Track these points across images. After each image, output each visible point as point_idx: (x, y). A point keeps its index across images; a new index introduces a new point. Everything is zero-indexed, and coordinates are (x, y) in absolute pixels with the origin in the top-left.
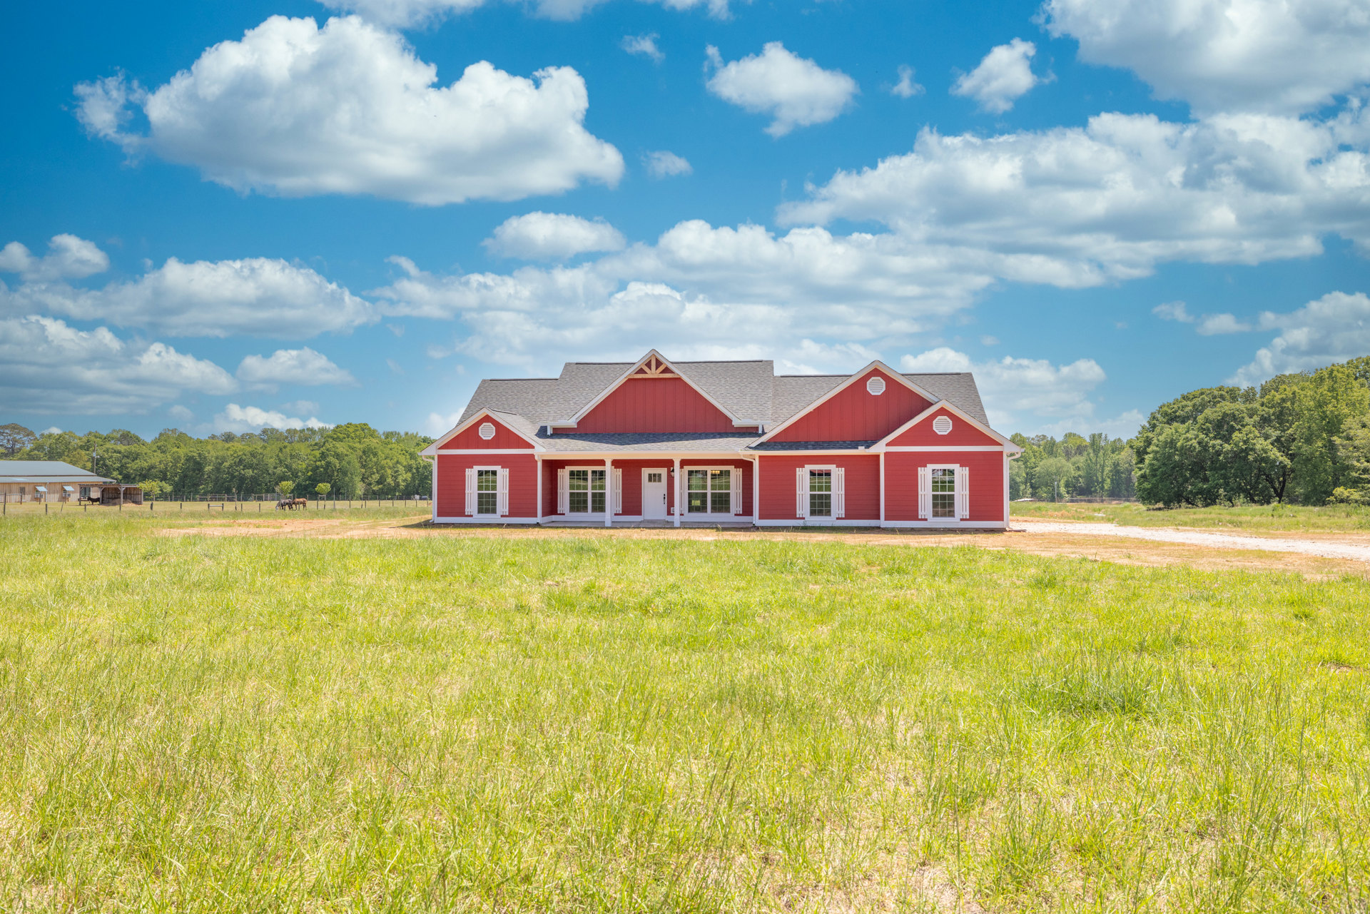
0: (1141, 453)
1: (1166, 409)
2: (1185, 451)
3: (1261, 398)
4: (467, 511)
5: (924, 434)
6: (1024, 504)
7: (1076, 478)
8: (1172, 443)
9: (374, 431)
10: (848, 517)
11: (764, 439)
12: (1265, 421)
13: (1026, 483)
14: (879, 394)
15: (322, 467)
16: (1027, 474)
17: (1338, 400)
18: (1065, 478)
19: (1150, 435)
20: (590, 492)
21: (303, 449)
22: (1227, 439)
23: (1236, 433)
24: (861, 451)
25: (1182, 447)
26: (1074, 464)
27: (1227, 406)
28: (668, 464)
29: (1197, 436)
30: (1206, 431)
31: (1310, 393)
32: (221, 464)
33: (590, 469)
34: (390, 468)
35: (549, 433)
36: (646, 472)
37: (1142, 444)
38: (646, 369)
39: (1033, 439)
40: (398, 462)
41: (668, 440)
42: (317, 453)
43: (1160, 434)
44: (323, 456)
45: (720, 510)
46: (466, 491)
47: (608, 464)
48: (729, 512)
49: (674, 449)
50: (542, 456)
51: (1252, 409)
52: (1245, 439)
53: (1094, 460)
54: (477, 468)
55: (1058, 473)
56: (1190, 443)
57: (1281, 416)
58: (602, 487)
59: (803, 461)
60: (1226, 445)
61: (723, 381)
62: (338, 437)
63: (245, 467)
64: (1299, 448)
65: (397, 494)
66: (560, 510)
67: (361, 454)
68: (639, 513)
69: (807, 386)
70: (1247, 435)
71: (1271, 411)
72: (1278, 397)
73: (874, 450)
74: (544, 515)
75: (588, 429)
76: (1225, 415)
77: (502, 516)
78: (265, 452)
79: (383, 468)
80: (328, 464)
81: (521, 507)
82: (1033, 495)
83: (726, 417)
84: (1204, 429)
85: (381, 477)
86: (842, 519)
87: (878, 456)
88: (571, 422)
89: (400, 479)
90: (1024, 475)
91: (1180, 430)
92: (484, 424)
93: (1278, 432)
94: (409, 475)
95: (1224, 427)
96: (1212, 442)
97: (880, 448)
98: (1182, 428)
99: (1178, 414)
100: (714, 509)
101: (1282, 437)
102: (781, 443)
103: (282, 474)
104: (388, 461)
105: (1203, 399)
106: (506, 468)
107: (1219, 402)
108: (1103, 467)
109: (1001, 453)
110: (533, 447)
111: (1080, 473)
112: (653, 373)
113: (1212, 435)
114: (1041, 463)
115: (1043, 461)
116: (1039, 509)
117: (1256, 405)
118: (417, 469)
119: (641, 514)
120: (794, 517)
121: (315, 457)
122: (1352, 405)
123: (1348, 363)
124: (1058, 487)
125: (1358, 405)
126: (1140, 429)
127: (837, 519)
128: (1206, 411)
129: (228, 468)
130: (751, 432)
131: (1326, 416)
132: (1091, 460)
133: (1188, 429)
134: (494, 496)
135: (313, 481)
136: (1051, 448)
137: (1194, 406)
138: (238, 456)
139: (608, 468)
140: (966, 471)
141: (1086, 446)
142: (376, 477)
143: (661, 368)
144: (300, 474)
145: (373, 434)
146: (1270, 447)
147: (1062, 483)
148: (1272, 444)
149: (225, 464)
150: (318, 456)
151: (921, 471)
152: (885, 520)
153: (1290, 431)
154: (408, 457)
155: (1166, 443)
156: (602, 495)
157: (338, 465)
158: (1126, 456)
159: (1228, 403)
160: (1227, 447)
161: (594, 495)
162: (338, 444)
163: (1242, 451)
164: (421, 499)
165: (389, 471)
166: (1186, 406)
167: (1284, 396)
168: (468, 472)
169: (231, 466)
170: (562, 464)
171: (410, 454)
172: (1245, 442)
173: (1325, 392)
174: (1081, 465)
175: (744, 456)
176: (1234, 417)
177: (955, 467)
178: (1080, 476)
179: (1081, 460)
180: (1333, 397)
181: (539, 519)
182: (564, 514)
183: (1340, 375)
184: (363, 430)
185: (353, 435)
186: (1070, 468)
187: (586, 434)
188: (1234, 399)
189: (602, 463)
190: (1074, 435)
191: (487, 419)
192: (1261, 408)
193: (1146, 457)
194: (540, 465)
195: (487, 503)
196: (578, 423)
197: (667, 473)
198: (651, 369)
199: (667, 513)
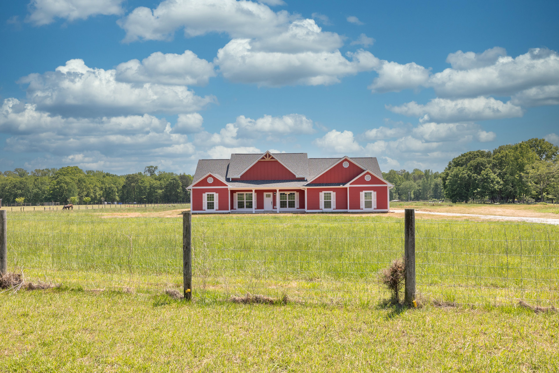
0: (444, 179)
1: (455, 160)
2: (462, 179)
3: (493, 155)
4: (203, 208)
5: (362, 181)
6: (395, 203)
7: (418, 190)
8: (456, 175)
9: (81, 170)
10: (337, 209)
11: (309, 183)
12: (494, 166)
13: (396, 193)
14: (347, 167)
15: (58, 188)
16: (396, 189)
17: (523, 157)
18: (414, 190)
19: (448, 172)
20: (245, 201)
21: (46, 179)
22: (479, 174)
23: (483, 171)
24: (341, 186)
25: (461, 177)
26: (417, 184)
27: (480, 159)
28: (274, 191)
29: (467, 172)
30: (471, 170)
31: (512, 154)
32: (4, 188)
33: (245, 193)
34: (92, 189)
35: (231, 180)
36: (265, 194)
37: (445, 176)
38: (265, 157)
39: (399, 172)
40: (96, 186)
41: (274, 183)
42: (55, 182)
43: (452, 171)
44: (58, 183)
45: (291, 207)
46: (203, 201)
47: (254, 191)
48: (295, 207)
49: (277, 186)
50: (230, 189)
51: (489, 161)
52: (486, 173)
53: (426, 182)
54: (207, 193)
55: (410, 188)
56: (464, 175)
57: (500, 164)
58: (252, 199)
59: (322, 190)
60: (479, 176)
61: (290, 161)
62: (63, 174)
63: (18, 189)
64: (508, 177)
65: (96, 201)
66: (235, 207)
67: (78, 182)
69: (319, 162)
70: (487, 172)
71: (497, 162)
72: (500, 155)
73: (345, 186)
74: (231, 209)
75: (244, 179)
76: (478, 163)
77: (216, 210)
78: (27, 181)
79: (89, 189)
80: (61, 187)
81: (223, 207)
82: (399, 198)
83: (293, 175)
84: (470, 170)
85: (88, 193)
86: (335, 209)
87: (347, 188)
88: (238, 176)
89: (97, 194)
90: (395, 189)
91: (460, 170)
92: (209, 177)
93: (500, 171)
94: (102, 192)
95: (478, 168)
96: (473, 175)
97: (348, 186)
98: (461, 169)
99: (459, 162)
100: (289, 207)
101: (501, 173)
102: (314, 184)
103: (36, 192)
104: (91, 185)
105: (470, 156)
106: (217, 193)
107: (476, 157)
108: (430, 185)
109: (387, 187)
110: (227, 186)
111: (420, 188)
112: (268, 159)
113: (473, 172)
114: (403, 184)
115: (404, 183)
116: (401, 205)
117: (491, 159)
118: (105, 189)
119: (263, 208)
120: (319, 209)
121: (54, 184)
122: (528, 159)
123: (528, 141)
124: (410, 194)
125: (531, 159)
126: (445, 169)
127: (333, 209)
128: (471, 161)
129: (9, 189)
130: (302, 180)
131: (519, 164)
132: (425, 182)
133: (464, 169)
134: (213, 203)
135: (53, 195)
136: (407, 176)
137: (466, 159)
138: (13, 184)
139: (253, 193)
140: (375, 193)
141: (423, 175)
142: (85, 193)
143: (270, 157)
144: (46, 192)
145: (80, 171)
146: (496, 177)
147: (412, 193)
148: (497, 176)
149: (6, 187)
150: (55, 183)
151: (361, 193)
152: (350, 209)
153: (504, 170)
154: (101, 183)
155: (454, 175)
156: (251, 202)
157: (66, 187)
158: (439, 180)
159: (480, 158)
160: (479, 177)
161: (247, 202)
162: (65, 177)
163: (485, 179)
164: (108, 204)
165: (92, 190)
166: (463, 159)
167: (502, 155)
168: (203, 195)
169: (10, 188)
170: (236, 191)
171: (102, 181)
172: (487, 175)
173: (518, 154)
174: (420, 184)
175: (302, 188)
176: (482, 164)
177: (372, 192)
178: (420, 189)
179: (420, 182)
180: (521, 156)
181: (229, 211)
182: (236, 209)
183: (524, 146)
184: (76, 170)
185: (70, 172)
186: (415, 186)
187: (244, 181)
188: (483, 156)
189: (251, 191)
190: (418, 170)
192: (493, 160)
193: (446, 181)
194: (229, 192)
195: (211, 206)
196: (241, 177)
197: (273, 194)
198: (267, 157)
199: (273, 208)
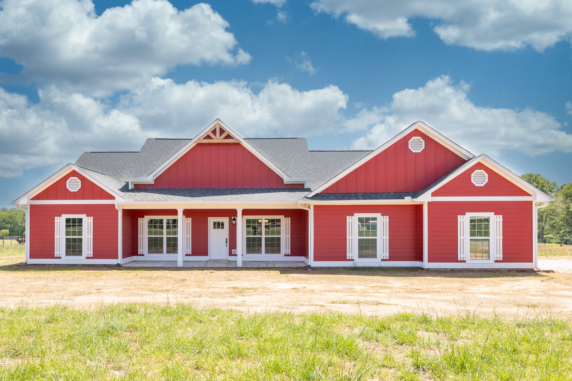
4: (56, 253)
5: (463, 186)
10: (392, 258)
11: (318, 191)
14: (419, 151)
20: (165, 236)
24: (408, 201)
28: (231, 213)
33: (165, 218)
35: (130, 189)
36: (211, 220)
38: (212, 135)
41: (231, 193)
45: (273, 252)
46: (56, 237)
47: (180, 213)
48: (280, 253)
49: (237, 201)
50: (122, 205)
54: (65, 216)
58: (176, 233)
59: (353, 210)
66: (140, 251)
68: (206, 253)
73: (419, 200)
74: (124, 257)
75: (163, 185)
77: (87, 258)
81: (103, 250)
83: (278, 176)
86: (386, 260)
87: (422, 206)
88: (150, 179)
92: (71, 178)
97: (425, 198)
100: (267, 251)
102: (333, 194)
106: (91, 216)
109: (531, 203)
110: (115, 199)
112: (218, 139)
119: (207, 255)
120: (344, 258)
127: (382, 260)
130: (298, 188)
134: (80, 240)
139: (180, 217)
140: (500, 218)
143: (224, 135)
151: (460, 218)
152: (429, 261)
156: (176, 239)
161: (168, 239)
168: (57, 220)
170: (142, 213)
175: (301, 205)
177: (490, 215)
181: (120, 260)
182: (143, 255)
187: (162, 189)
189: (174, 212)
191: (74, 174)
194: (120, 214)
195: (74, 247)
196: (156, 180)
197: (230, 220)
198: (215, 135)
199: (230, 254)
